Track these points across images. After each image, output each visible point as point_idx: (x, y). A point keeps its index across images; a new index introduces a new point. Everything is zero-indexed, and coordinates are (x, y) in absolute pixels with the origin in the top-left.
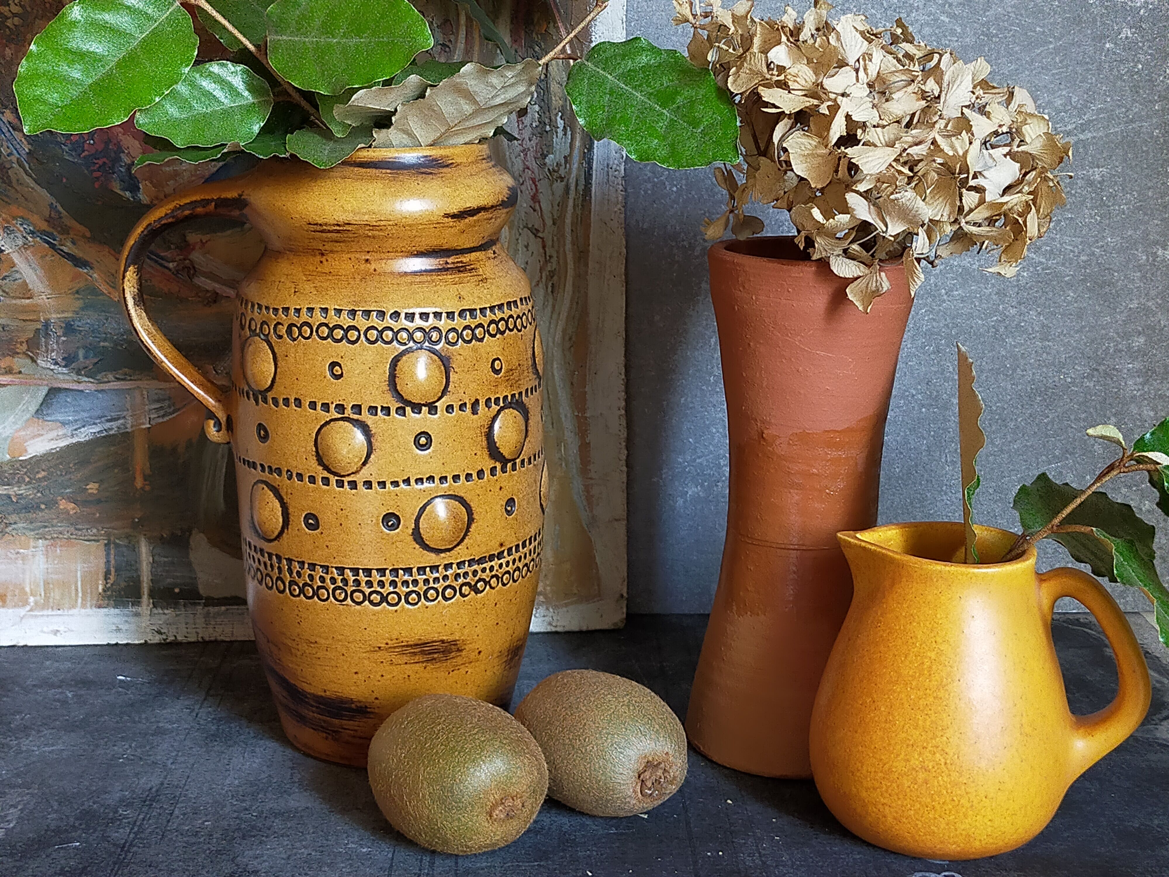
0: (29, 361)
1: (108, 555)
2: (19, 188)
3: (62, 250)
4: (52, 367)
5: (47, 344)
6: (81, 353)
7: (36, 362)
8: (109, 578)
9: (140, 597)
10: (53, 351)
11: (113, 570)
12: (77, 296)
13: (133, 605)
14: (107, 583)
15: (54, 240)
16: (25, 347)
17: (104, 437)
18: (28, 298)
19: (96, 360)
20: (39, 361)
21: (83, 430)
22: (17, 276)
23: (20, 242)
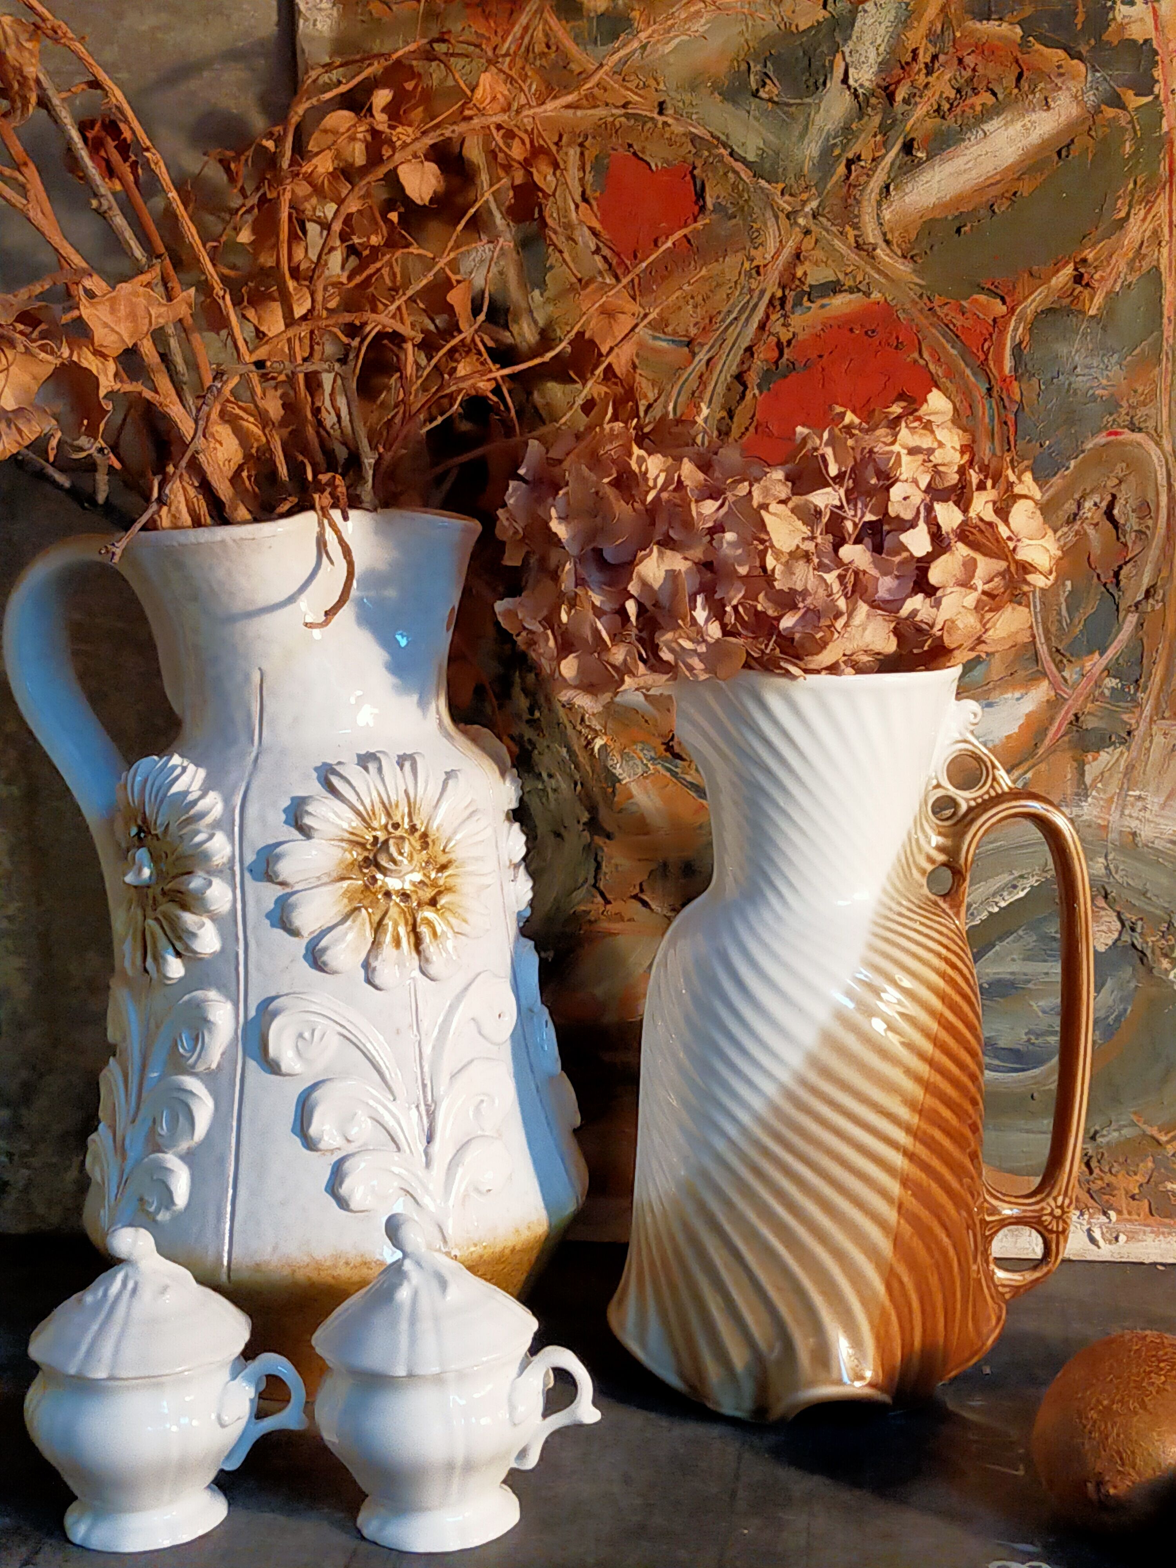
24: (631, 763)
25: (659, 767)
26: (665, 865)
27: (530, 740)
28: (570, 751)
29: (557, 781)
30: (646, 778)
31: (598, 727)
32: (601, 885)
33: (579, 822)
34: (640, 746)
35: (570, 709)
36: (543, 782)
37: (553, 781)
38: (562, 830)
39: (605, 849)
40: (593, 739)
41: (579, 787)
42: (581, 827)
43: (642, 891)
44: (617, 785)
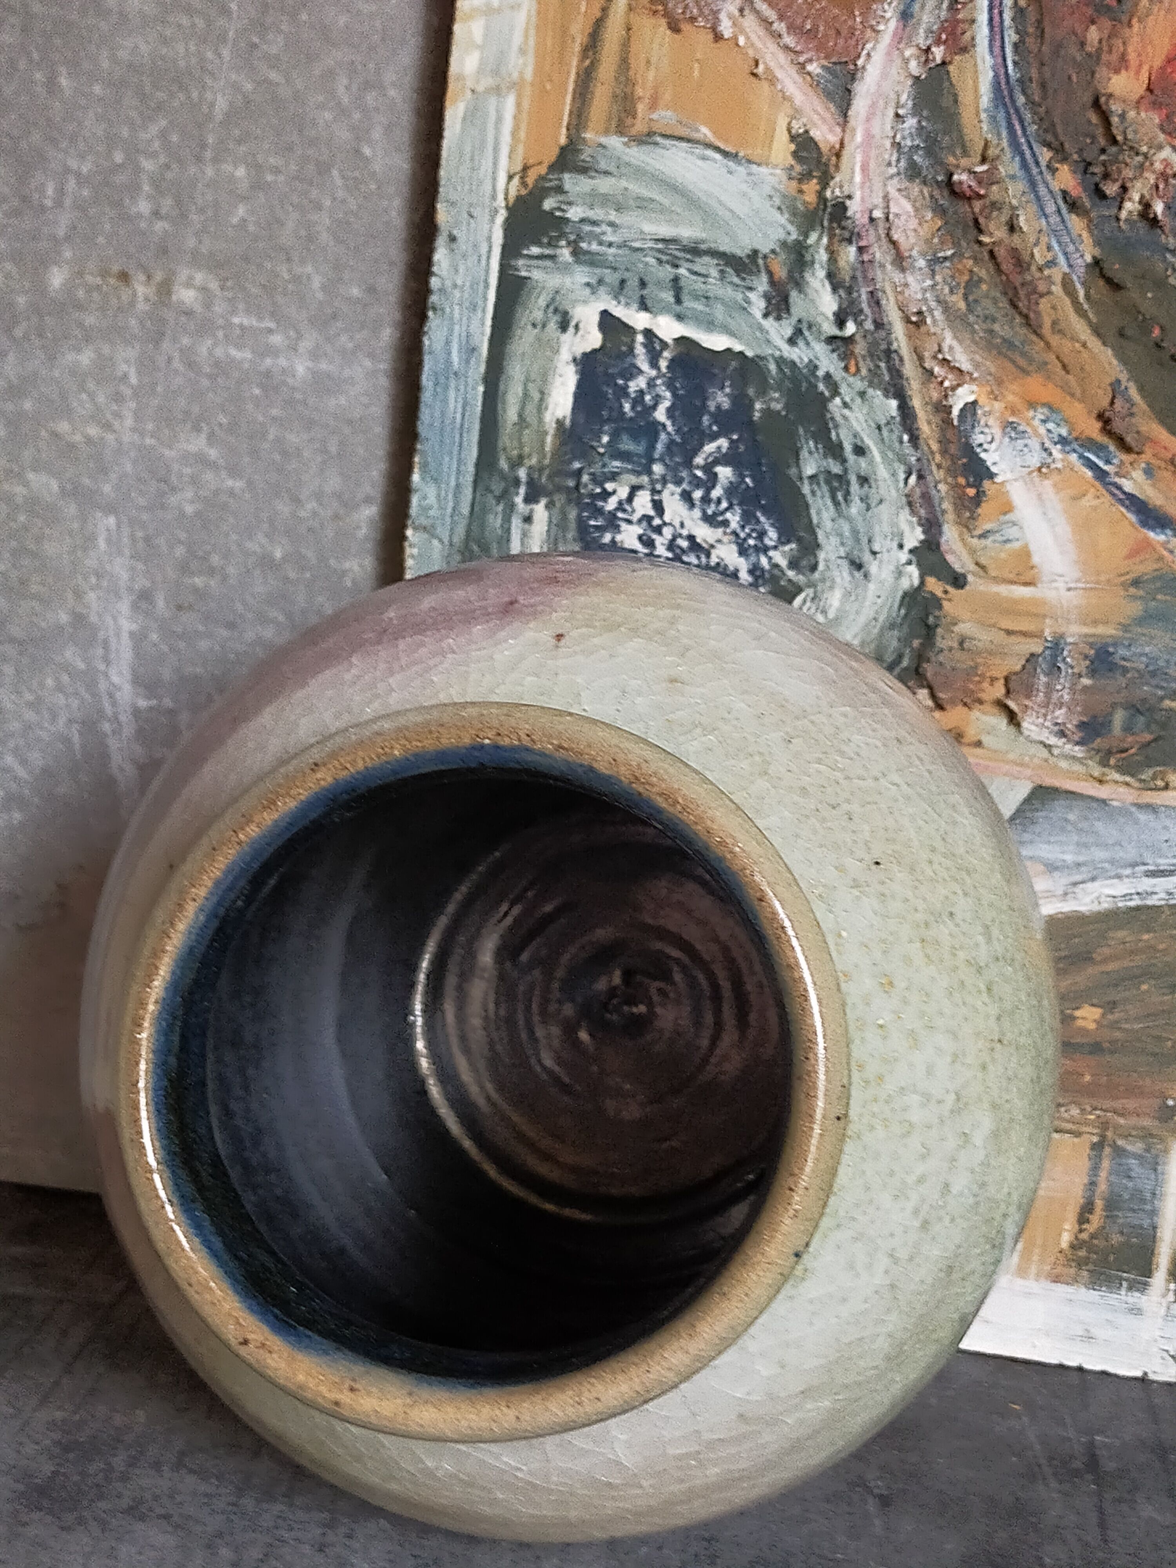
0: (1001, 722)
1: (1095, 1169)
2: (1054, 340)
3: (1119, 488)
4: (1053, 740)
5: (1049, 688)
6: (1119, 718)
7: (1018, 725)
8: (1088, 1221)
9: (1148, 1273)
10: (1061, 705)
11: (1099, 1204)
12: (1132, 590)
13: (1130, 1288)
14: (1081, 1231)
15: (1108, 462)
16: (999, 690)
17: (1132, 909)
18: (1026, 584)
19: (1148, 737)
20: (1025, 725)
21: (1089, 885)
22: (1012, 532)
23: (1035, 459)
24: (1020, 442)
25: (1074, 457)
26: (1056, 646)
27: (828, 376)
28: (905, 409)
29: (871, 462)
30: (1045, 476)
31: (966, 366)
32: (929, 670)
33: (901, 546)
34: (1041, 413)
35: (917, 325)
36: (844, 461)
37: (863, 462)
38: (867, 557)
39: (945, 604)
40: (954, 388)
41: (913, 479)
42: (904, 556)
43: (1008, 692)
44: (986, 484)
